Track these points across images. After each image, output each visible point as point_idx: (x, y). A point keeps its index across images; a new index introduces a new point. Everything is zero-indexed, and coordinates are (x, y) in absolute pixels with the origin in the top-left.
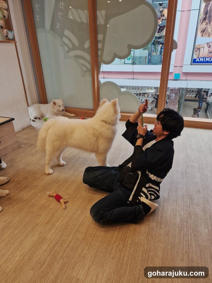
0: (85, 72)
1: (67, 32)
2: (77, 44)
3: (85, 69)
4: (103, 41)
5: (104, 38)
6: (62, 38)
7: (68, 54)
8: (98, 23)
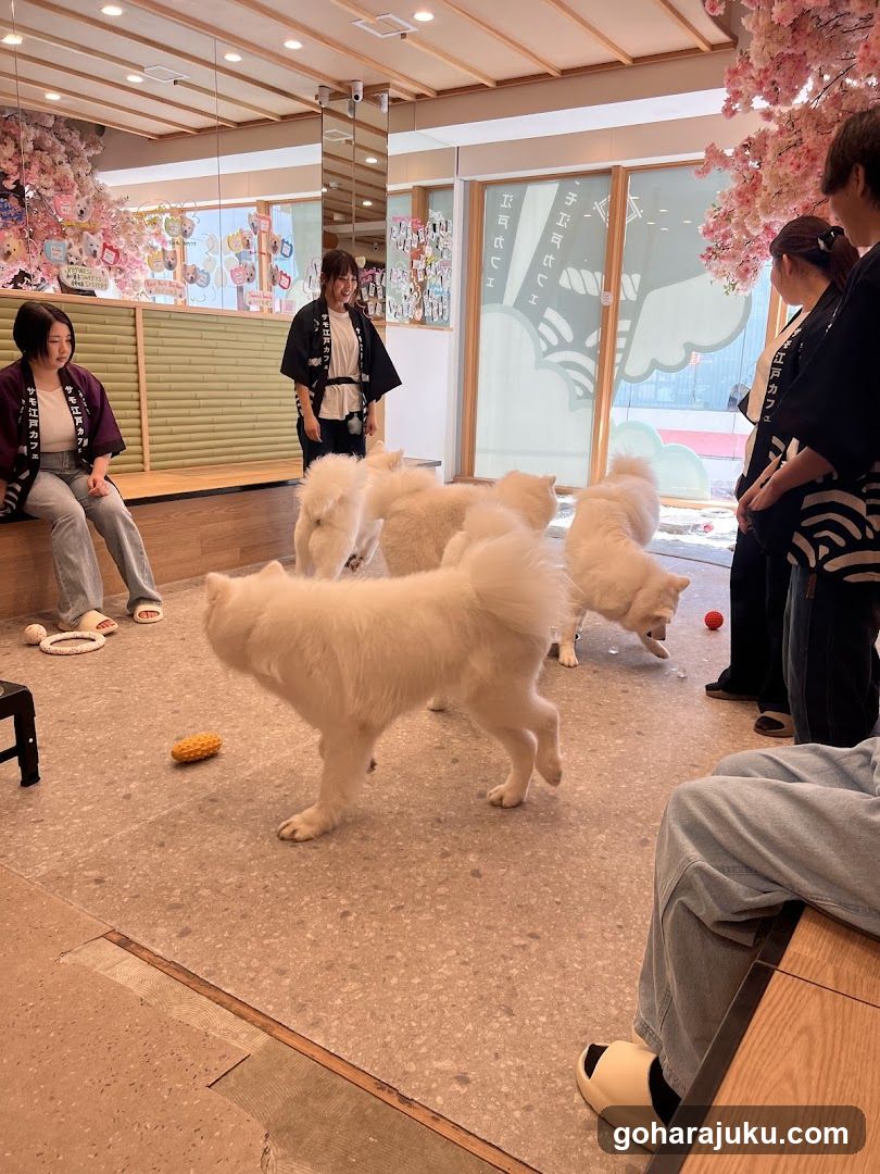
0: (579, 398)
1: (551, 314)
2: (569, 336)
3: (579, 392)
4: (630, 335)
5: (633, 327)
6: (536, 325)
7: (547, 358)
8: (622, 297)
